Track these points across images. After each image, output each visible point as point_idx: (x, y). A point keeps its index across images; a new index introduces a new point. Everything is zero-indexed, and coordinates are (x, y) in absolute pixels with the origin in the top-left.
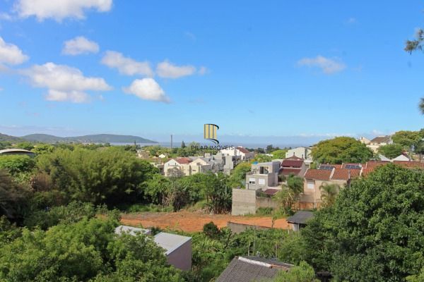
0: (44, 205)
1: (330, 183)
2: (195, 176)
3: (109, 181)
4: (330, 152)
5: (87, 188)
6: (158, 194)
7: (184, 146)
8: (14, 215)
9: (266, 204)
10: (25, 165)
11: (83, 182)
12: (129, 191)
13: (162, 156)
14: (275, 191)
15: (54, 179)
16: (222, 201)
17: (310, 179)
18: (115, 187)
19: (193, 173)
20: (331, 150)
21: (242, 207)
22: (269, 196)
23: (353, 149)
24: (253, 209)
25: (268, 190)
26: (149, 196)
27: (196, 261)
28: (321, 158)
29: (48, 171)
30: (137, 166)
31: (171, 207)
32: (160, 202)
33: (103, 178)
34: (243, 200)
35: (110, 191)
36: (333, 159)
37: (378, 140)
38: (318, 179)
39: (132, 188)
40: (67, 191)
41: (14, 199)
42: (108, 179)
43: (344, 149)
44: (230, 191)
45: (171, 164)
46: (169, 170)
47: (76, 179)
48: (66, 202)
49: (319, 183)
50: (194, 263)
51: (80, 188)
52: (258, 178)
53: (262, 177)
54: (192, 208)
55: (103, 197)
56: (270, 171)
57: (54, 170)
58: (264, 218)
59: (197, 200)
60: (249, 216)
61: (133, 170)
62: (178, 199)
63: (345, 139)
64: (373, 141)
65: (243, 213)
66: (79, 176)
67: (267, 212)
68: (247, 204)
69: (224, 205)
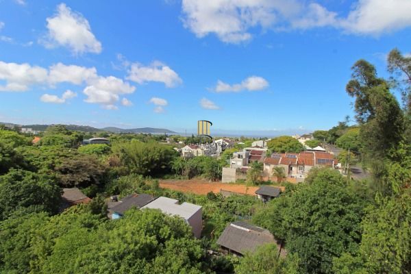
0: (116, 175)
1: (279, 166)
2: (200, 157)
3: (152, 161)
4: (277, 145)
5: (140, 165)
6: (180, 169)
7: (193, 137)
8: (100, 181)
9: (242, 177)
10: (105, 150)
11: (137, 162)
12: (163, 167)
13: (181, 142)
14: (247, 169)
15: (121, 160)
16: (216, 174)
17: (267, 164)
18: (155, 165)
19: (199, 155)
20: (279, 144)
21: (228, 178)
22: (243, 172)
23: (291, 144)
24: (234, 180)
25: (243, 169)
26: (174, 170)
27: (205, 218)
28: (272, 149)
29: (118, 155)
30: (167, 152)
31: (187, 176)
32: (181, 174)
33: (150, 160)
34: (229, 173)
35: (153, 167)
36: (280, 149)
37: (305, 136)
38: (272, 164)
39: (166, 165)
40: (129, 167)
41: (100, 173)
42: (152, 160)
43: (285, 143)
44: (221, 169)
45: (186, 149)
46: (185, 153)
47: (133, 160)
48: (128, 173)
49: (272, 166)
50: (203, 219)
51: (136, 165)
52: (236, 161)
53: (239, 161)
54: (199, 177)
55: (149, 170)
56: (244, 157)
57: (121, 154)
58: (241, 186)
59: (202, 173)
60: (231, 183)
61: (165, 154)
62: (191, 172)
63: (287, 137)
64: (302, 137)
65: (228, 182)
66: (136, 158)
67: (242, 181)
68: (231, 177)
69: (217, 177)
